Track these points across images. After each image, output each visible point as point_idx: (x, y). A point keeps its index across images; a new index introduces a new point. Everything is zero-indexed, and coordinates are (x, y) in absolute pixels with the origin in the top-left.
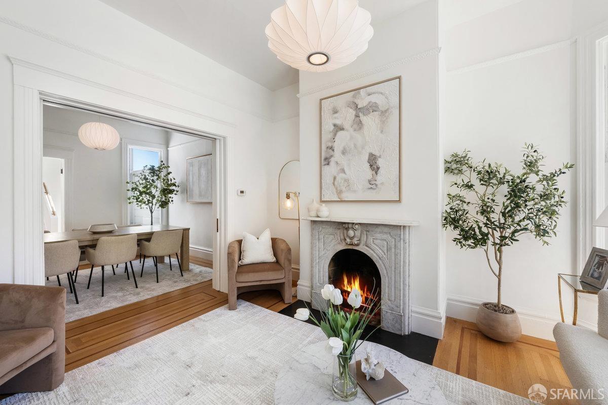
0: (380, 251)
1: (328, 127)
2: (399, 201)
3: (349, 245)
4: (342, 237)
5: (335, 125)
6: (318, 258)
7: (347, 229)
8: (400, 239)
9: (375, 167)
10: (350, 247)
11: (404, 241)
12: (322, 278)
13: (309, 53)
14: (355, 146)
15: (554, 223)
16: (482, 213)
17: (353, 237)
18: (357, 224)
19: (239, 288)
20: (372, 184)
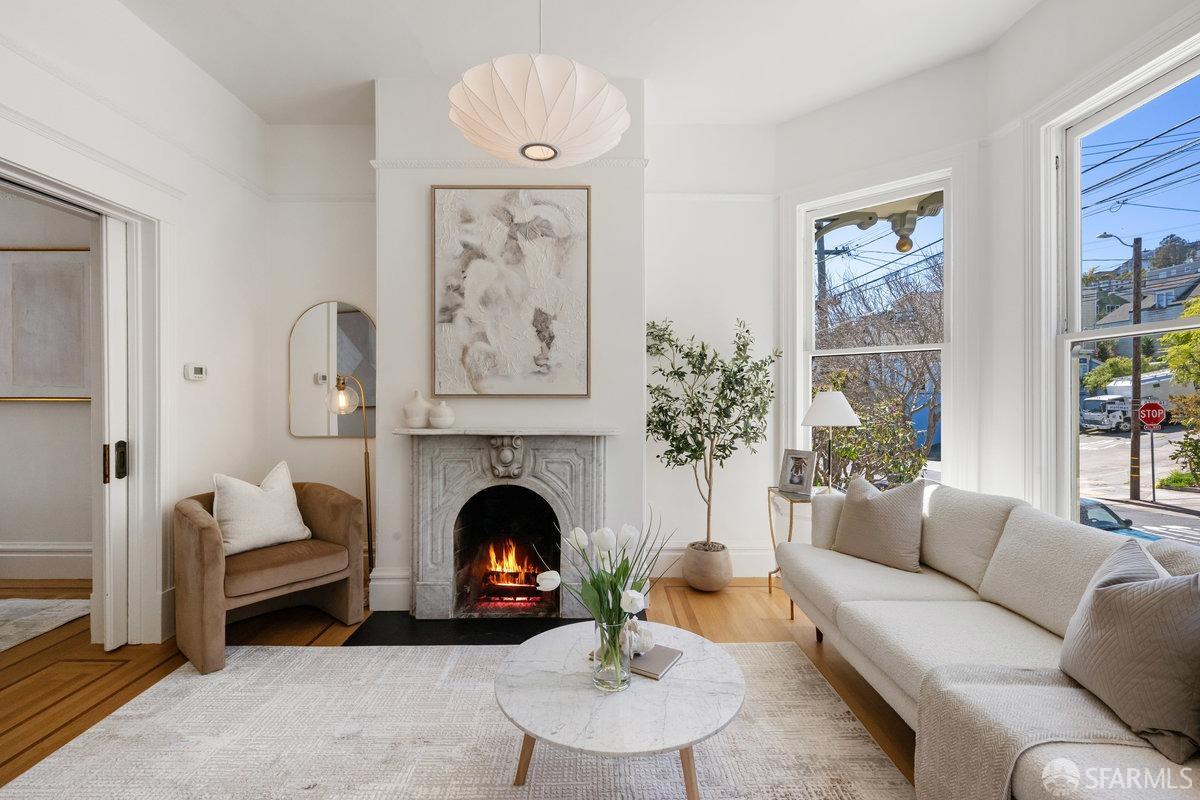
0: (559, 482)
1: (450, 246)
2: (587, 395)
3: (503, 477)
4: (486, 465)
5: (465, 246)
6: (429, 511)
7: (499, 449)
8: (593, 458)
9: (547, 336)
10: (503, 482)
11: (598, 461)
12: (439, 552)
13: (525, 143)
14: (508, 292)
15: (764, 425)
16: (693, 413)
17: (511, 462)
18: (518, 437)
19: (229, 613)
20: (541, 365)
